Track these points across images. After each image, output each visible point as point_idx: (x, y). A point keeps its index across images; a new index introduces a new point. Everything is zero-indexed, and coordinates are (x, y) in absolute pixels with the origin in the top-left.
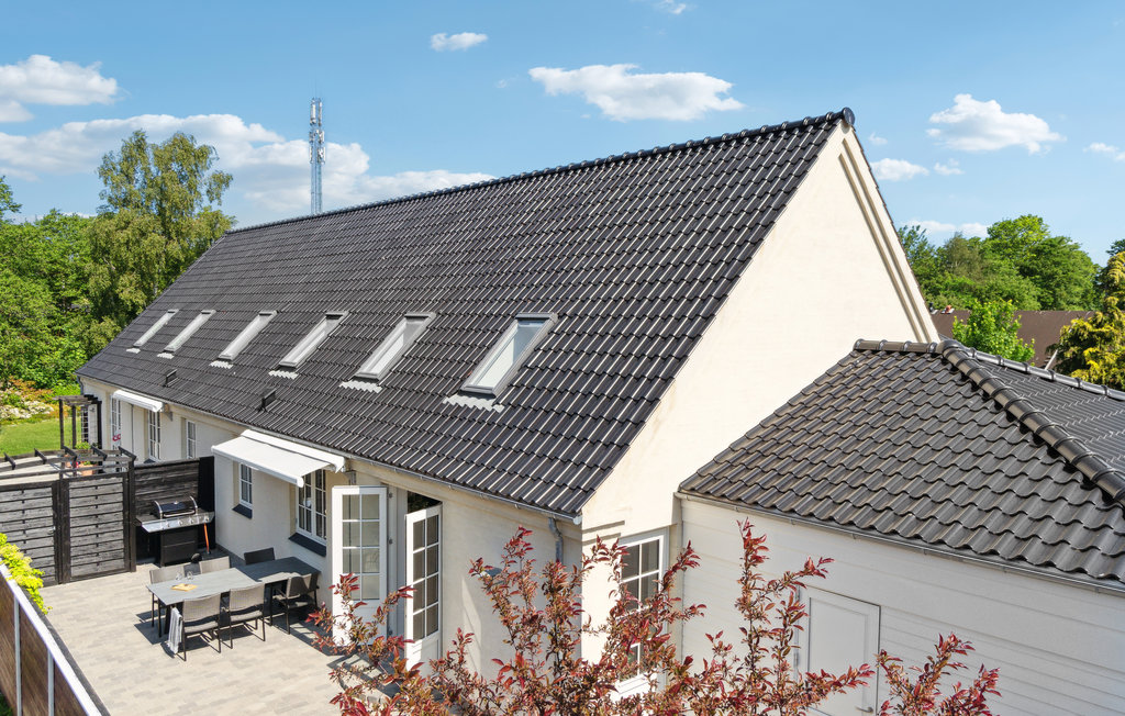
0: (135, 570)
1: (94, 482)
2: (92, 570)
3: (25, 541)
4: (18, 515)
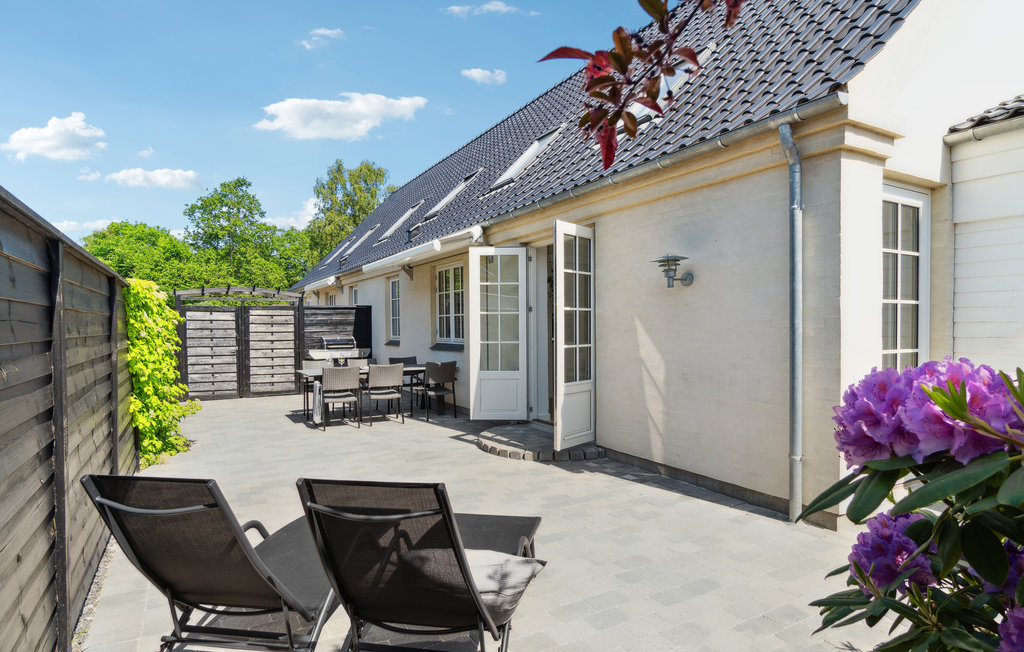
1: (270, 312)
2: (269, 388)
3: (212, 357)
4: (207, 333)
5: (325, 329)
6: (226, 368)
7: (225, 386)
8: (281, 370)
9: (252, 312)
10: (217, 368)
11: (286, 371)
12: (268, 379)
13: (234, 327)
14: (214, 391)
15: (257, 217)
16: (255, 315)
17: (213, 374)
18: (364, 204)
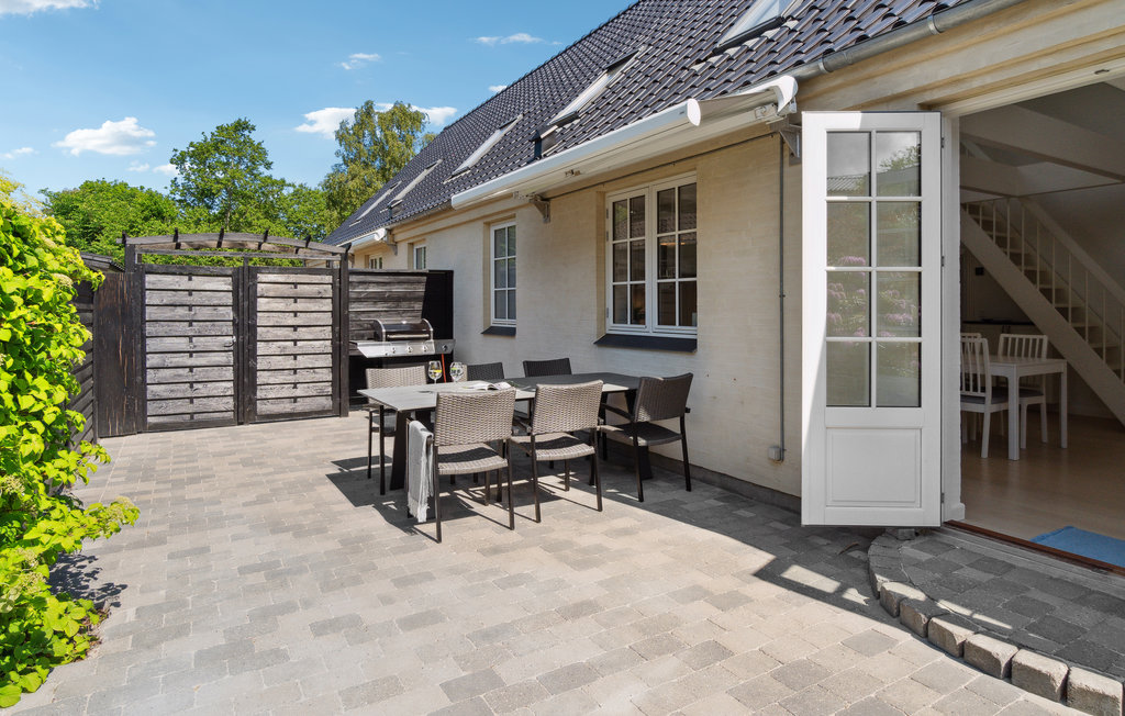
0: (347, 415)
1: (293, 278)
2: (287, 407)
3: (191, 353)
4: (181, 312)
5: (380, 307)
6: (214, 374)
7: (213, 404)
8: (308, 376)
9: (261, 277)
10: (199, 374)
11: (317, 377)
12: (287, 392)
13: (230, 302)
14: (192, 414)
15: (262, 169)
16: (266, 281)
17: (191, 384)
18: (397, 155)
